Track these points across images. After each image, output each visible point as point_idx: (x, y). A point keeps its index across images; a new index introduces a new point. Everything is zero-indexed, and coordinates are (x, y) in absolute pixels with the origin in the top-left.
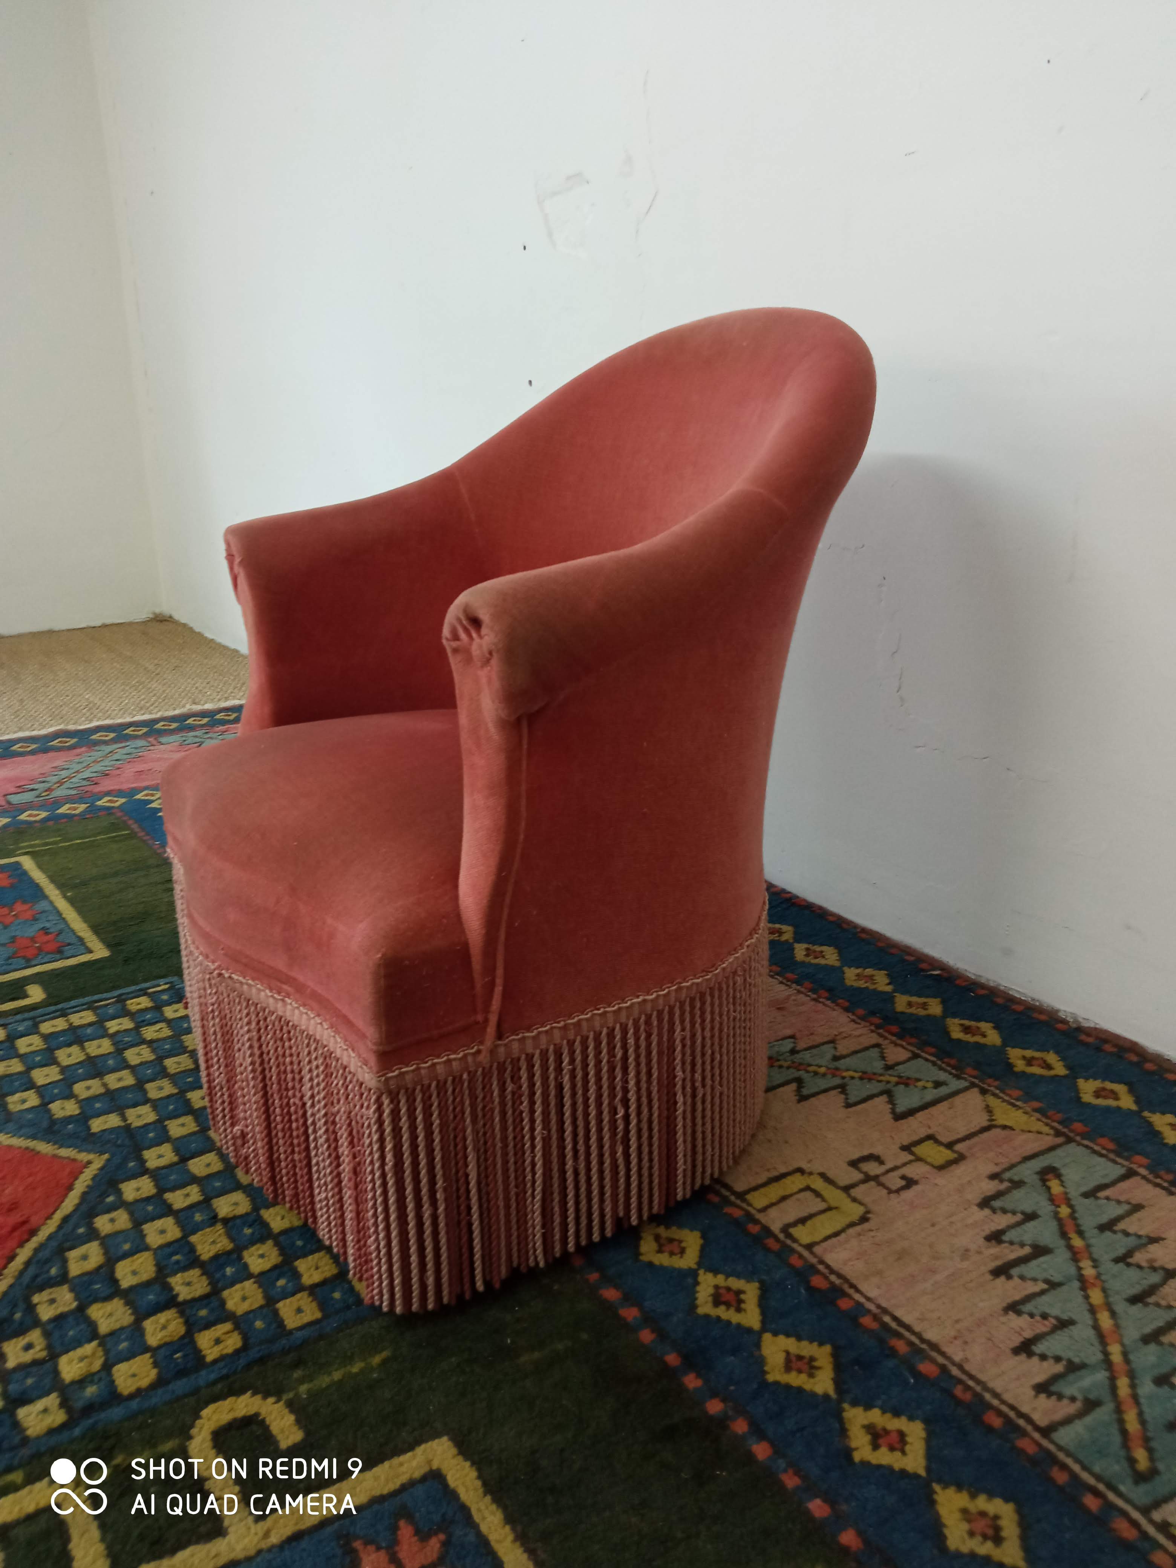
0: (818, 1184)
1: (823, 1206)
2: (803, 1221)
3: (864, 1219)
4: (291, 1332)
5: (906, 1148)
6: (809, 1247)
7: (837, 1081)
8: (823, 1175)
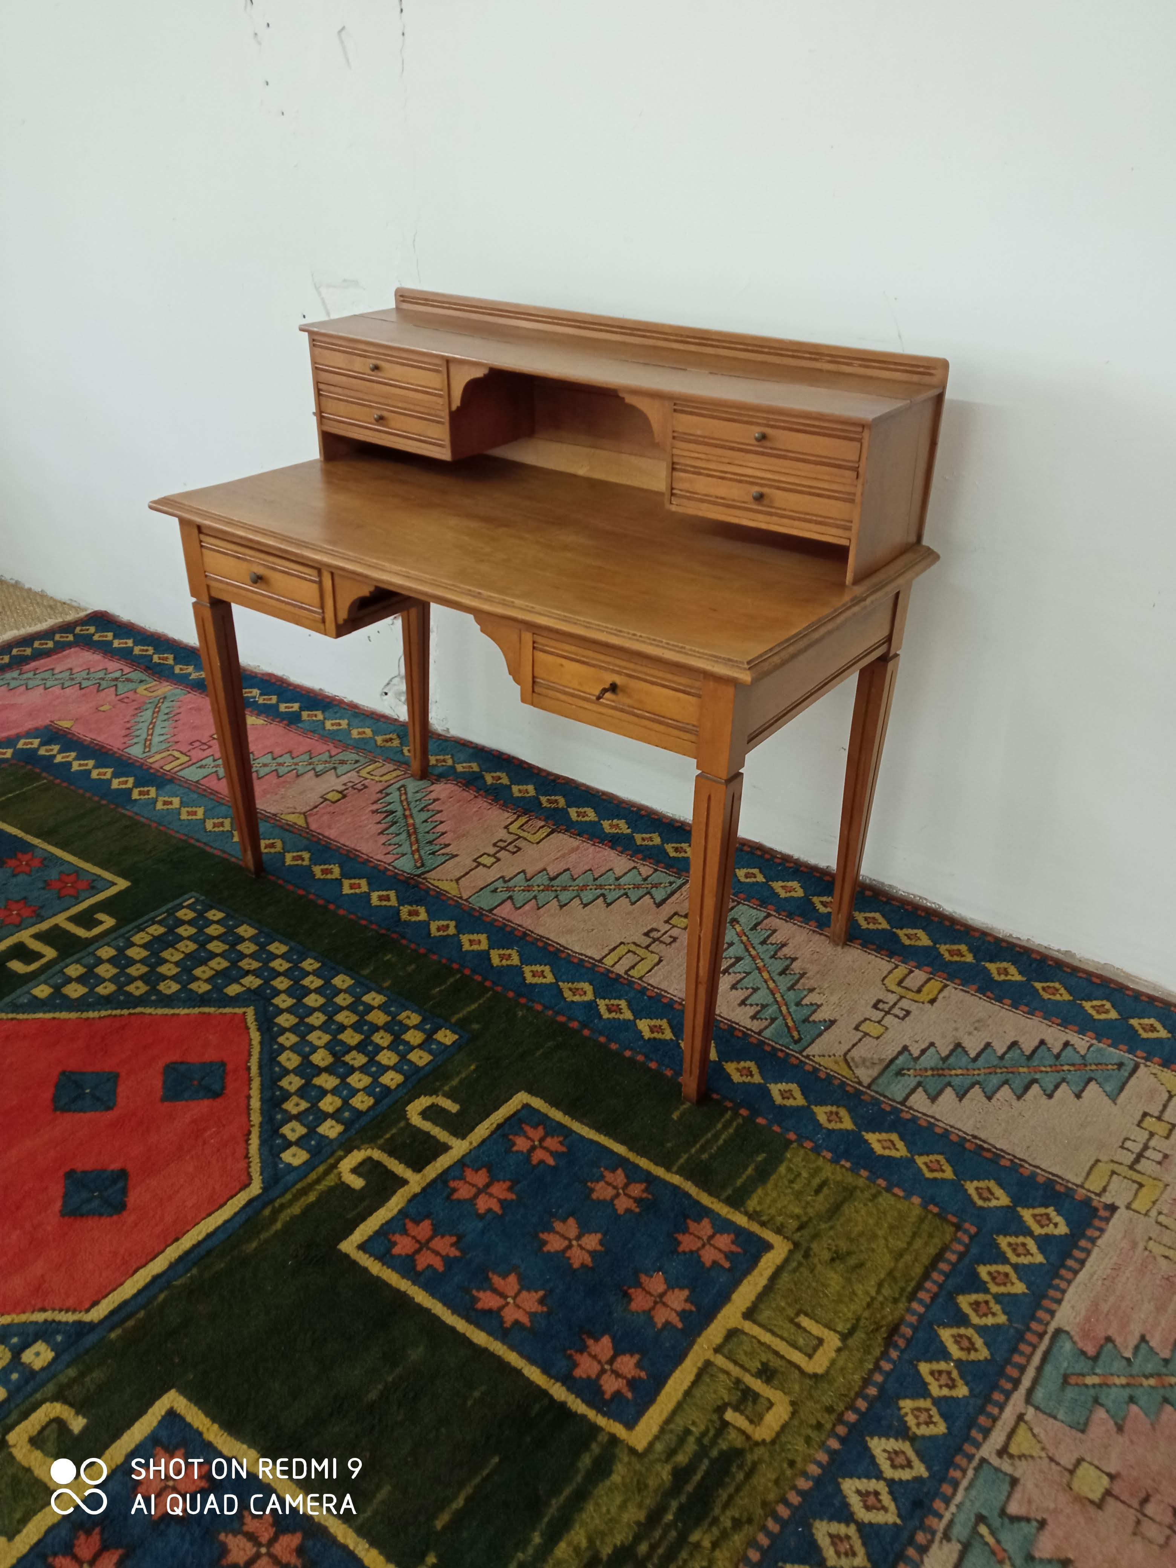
0: (633, 948)
1: (639, 959)
2: (633, 967)
3: (660, 961)
4: (423, 1067)
5: (667, 922)
6: (640, 979)
7: (622, 892)
8: (634, 943)
